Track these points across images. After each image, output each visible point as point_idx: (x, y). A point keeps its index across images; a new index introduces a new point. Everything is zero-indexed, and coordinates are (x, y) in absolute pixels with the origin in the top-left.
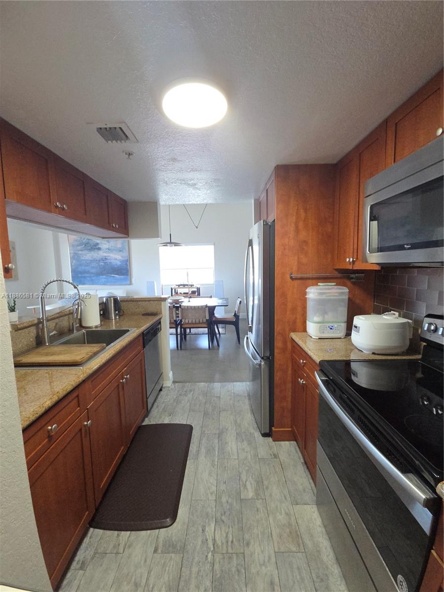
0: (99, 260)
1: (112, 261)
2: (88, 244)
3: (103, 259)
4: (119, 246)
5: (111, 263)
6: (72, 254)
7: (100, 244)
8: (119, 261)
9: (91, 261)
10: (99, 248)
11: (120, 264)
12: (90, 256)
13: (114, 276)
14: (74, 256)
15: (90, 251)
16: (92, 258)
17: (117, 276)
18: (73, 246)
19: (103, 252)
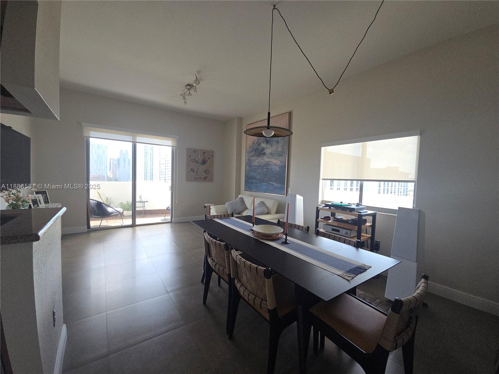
0: (263, 166)
1: (273, 167)
2: (257, 149)
3: (266, 165)
4: (280, 150)
5: (271, 169)
6: (247, 161)
7: (265, 149)
8: (279, 167)
9: (258, 167)
10: (264, 153)
11: (279, 170)
12: (258, 161)
13: (272, 184)
14: (248, 162)
15: (258, 157)
16: (259, 163)
17: (275, 184)
18: (248, 152)
19: (267, 158)
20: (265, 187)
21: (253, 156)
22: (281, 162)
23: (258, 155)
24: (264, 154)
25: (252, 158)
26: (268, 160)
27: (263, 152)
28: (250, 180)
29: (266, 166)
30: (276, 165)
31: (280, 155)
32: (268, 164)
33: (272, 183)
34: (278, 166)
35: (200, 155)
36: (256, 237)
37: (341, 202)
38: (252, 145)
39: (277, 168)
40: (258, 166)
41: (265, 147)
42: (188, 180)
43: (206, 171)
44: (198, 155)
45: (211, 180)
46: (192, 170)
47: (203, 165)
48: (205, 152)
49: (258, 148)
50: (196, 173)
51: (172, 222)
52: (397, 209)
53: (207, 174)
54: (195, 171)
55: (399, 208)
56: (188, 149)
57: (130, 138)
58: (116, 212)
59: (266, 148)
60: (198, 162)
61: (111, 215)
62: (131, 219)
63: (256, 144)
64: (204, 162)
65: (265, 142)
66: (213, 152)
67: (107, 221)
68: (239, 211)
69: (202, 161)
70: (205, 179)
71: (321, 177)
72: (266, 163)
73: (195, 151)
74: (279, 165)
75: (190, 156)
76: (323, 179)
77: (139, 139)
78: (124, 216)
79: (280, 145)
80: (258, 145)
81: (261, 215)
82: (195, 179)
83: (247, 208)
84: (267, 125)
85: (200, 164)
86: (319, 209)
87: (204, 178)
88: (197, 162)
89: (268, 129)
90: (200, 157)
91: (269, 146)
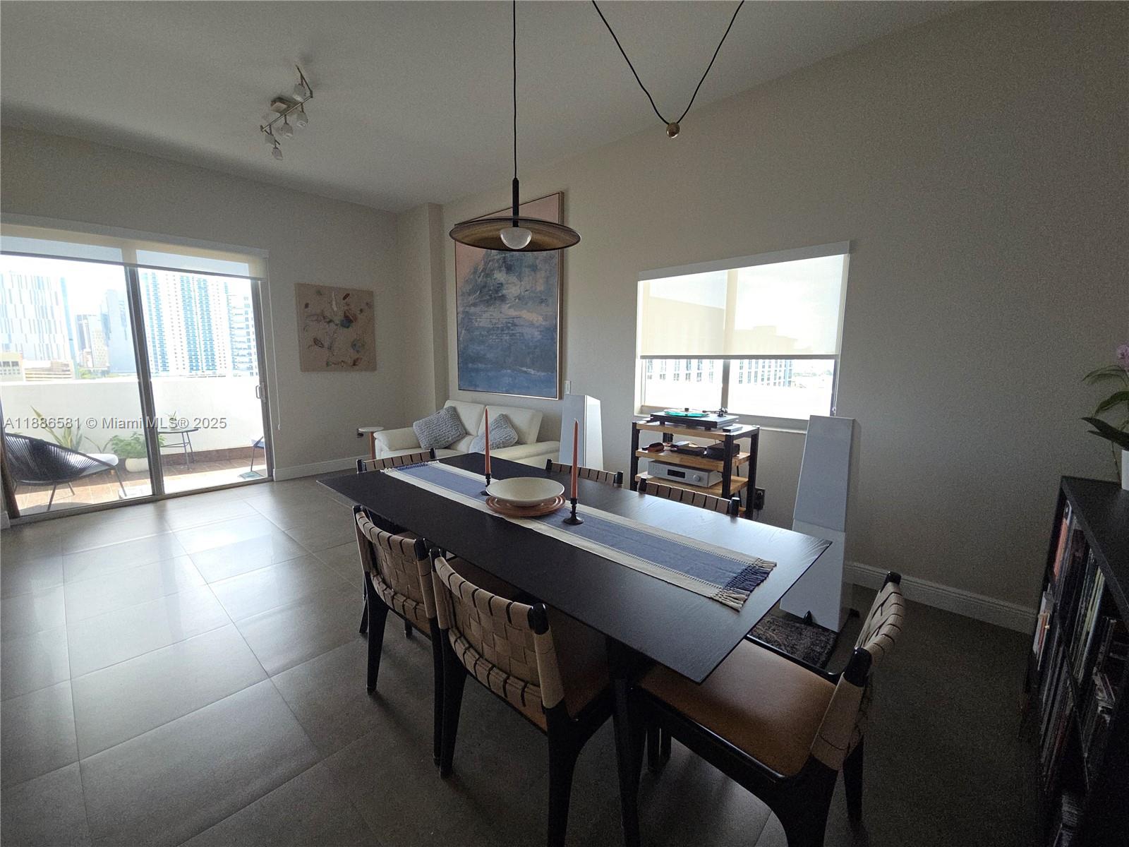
0: (502, 329)
1: (526, 330)
2: (484, 287)
3: (510, 325)
4: (540, 287)
5: (522, 334)
6: (461, 316)
7: (505, 287)
8: (539, 329)
9: (488, 332)
10: (503, 296)
11: (540, 337)
12: (487, 317)
13: (525, 372)
14: (463, 319)
15: (488, 306)
16: (491, 321)
17: (533, 372)
18: (463, 294)
19: (510, 307)
20: (507, 380)
21: (474, 305)
22: (545, 319)
23: (487, 301)
24: (503, 298)
25: (473, 310)
26: (513, 313)
27: (500, 294)
28: (470, 365)
29: (508, 328)
30: (532, 325)
31: (542, 301)
32: (514, 325)
33: (524, 369)
34: (537, 327)
35: (334, 303)
36: (496, 512)
37: (687, 410)
38: (472, 276)
39: (536, 333)
40: (489, 330)
41: (504, 282)
42: (307, 366)
43: (355, 345)
44: (330, 303)
45: (372, 366)
46: (316, 342)
47: (348, 327)
48: (347, 295)
49: (486, 283)
50: (330, 348)
51: (272, 480)
52: (808, 418)
53: (358, 352)
54: (326, 345)
55: (811, 416)
56: (301, 288)
57: (117, 253)
58: (96, 466)
59: (507, 284)
60: (331, 321)
61: (85, 474)
62: (149, 480)
63: (482, 274)
64: (348, 321)
65: (503, 268)
66: (371, 294)
67: (74, 489)
68: (447, 441)
69: (342, 318)
70: (354, 365)
71: (639, 352)
72: (508, 321)
73: (319, 292)
74: (541, 325)
75: (307, 306)
76: (643, 357)
77: (143, 255)
78: (128, 472)
79: (541, 275)
80: (486, 277)
81: (504, 447)
82: (327, 364)
83: (467, 433)
84: (512, 215)
85: (337, 325)
86: (638, 428)
87: (350, 362)
88: (328, 320)
89: (514, 226)
90: (335, 309)
91: (513, 278)
